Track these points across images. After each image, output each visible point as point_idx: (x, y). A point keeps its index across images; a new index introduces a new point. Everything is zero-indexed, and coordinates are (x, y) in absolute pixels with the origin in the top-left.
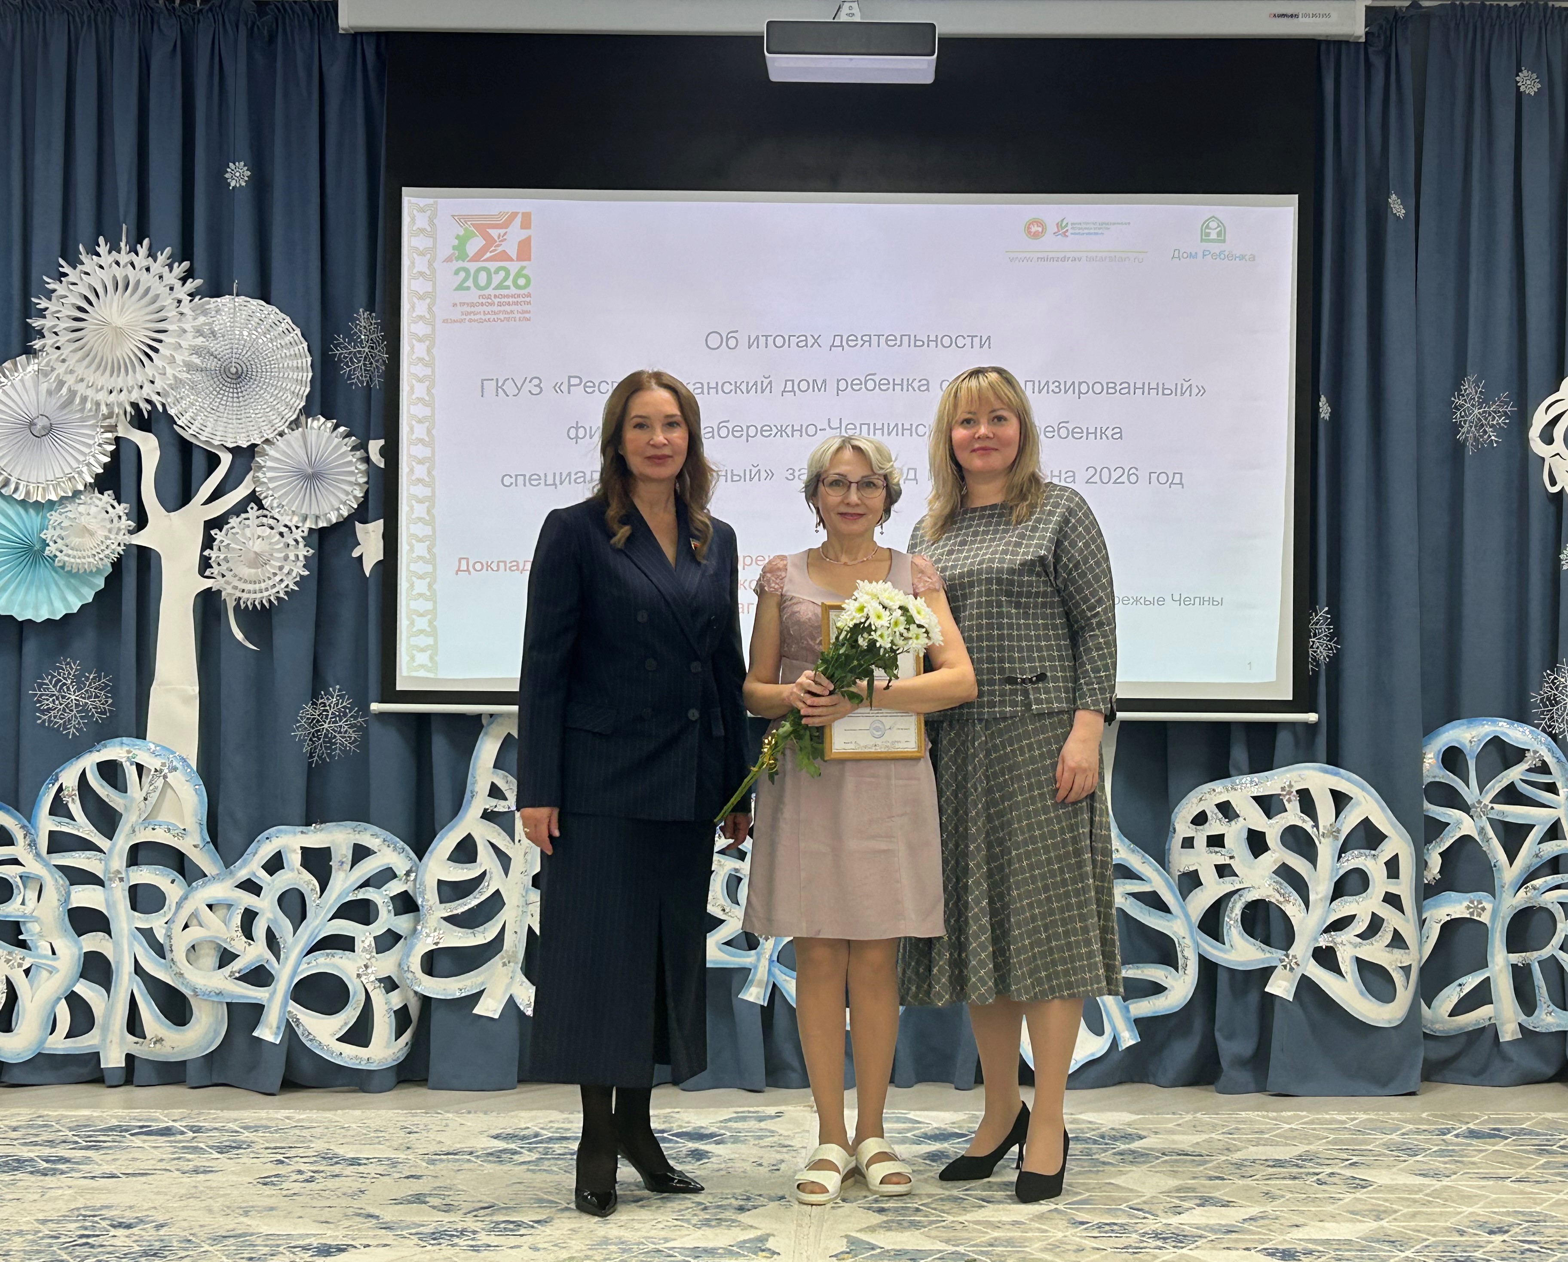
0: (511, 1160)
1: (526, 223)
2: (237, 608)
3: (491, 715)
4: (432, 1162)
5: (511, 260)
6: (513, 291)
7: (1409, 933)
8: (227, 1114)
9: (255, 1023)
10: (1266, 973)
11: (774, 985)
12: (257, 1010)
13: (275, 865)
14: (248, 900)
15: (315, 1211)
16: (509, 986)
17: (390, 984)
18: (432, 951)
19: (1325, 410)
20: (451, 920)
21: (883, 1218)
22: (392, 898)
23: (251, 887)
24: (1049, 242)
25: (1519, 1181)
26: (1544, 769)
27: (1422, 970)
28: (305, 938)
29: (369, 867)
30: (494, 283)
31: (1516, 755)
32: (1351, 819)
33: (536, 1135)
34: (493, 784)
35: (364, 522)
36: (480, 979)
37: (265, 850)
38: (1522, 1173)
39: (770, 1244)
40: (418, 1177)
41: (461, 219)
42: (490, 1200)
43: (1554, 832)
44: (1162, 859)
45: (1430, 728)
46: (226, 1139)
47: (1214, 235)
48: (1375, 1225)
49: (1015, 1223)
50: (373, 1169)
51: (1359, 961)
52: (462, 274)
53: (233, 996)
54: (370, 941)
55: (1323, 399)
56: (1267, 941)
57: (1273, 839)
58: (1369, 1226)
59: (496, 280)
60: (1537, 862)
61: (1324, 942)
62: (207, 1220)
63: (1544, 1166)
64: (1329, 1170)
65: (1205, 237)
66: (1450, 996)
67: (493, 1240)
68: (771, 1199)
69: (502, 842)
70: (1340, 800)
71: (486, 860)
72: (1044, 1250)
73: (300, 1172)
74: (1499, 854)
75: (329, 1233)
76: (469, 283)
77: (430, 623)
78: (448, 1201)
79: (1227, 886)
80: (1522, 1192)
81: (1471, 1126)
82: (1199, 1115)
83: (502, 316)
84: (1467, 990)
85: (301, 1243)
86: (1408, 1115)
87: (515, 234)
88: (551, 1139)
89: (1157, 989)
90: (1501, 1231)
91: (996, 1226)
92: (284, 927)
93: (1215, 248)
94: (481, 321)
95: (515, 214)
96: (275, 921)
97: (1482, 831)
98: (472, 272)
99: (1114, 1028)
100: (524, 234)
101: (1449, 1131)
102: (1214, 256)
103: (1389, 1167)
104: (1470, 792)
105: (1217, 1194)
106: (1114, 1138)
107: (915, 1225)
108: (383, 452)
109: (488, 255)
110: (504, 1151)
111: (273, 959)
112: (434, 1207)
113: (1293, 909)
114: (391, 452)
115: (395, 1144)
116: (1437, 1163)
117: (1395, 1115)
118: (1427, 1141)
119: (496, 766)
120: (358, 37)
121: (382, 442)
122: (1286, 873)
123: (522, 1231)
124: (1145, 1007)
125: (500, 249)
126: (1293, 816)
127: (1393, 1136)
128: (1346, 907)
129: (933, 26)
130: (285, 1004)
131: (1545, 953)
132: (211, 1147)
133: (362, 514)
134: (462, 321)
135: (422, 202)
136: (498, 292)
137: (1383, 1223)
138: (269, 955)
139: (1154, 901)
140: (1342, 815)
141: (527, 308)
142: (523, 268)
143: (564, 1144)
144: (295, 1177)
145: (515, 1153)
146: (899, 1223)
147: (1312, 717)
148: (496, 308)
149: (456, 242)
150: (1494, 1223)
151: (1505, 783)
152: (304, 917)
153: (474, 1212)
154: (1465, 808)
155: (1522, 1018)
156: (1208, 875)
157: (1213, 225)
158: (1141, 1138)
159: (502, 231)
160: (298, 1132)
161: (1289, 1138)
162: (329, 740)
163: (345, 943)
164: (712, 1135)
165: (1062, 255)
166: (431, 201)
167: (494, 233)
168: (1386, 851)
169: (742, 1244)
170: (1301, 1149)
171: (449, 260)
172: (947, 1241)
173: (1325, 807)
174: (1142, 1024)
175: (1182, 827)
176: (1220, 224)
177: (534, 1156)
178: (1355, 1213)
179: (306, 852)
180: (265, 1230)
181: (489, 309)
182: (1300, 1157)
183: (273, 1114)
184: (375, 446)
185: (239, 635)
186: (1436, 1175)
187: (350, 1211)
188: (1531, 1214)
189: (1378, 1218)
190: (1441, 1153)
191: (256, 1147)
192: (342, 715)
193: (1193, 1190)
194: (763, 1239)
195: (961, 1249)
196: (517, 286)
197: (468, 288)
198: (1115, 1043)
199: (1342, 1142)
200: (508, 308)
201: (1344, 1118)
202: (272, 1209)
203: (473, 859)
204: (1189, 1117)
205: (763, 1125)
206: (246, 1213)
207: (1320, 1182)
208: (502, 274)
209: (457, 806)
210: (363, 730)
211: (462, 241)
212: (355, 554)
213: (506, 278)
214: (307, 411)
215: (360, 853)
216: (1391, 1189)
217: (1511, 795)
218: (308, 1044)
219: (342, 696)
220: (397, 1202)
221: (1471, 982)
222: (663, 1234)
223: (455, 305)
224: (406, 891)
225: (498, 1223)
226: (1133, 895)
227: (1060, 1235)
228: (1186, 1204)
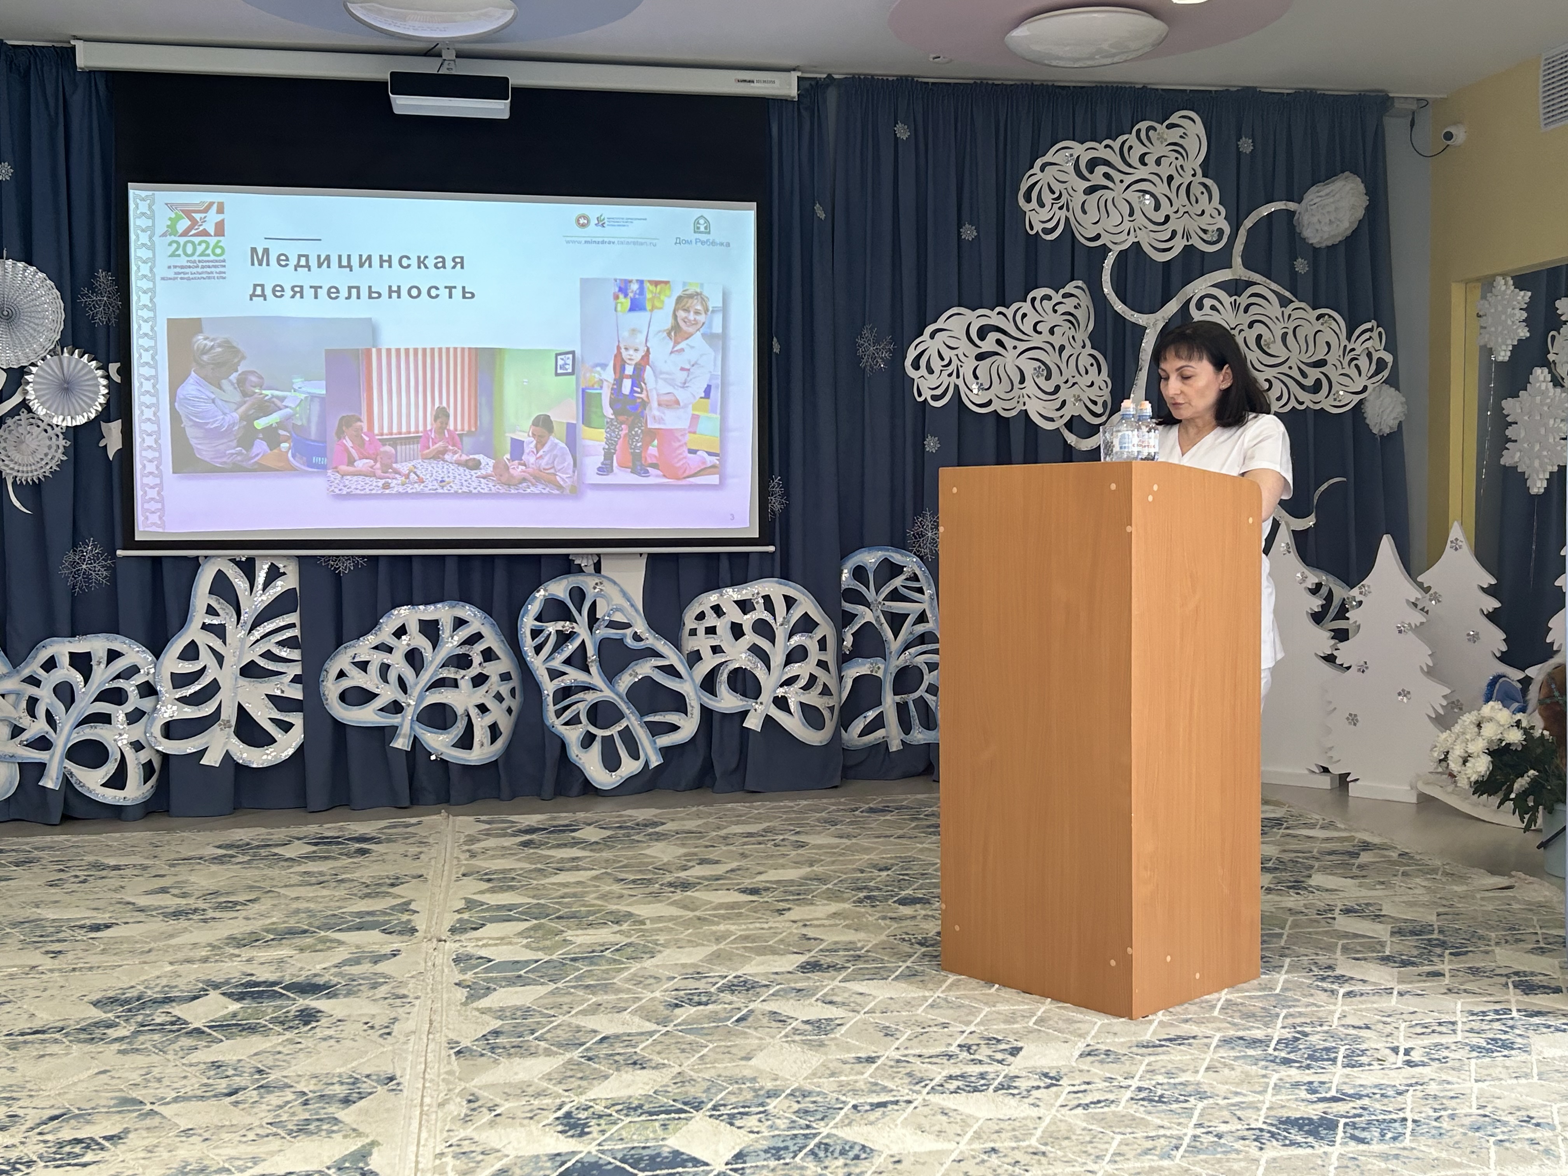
0: (229, 862)
1: (221, 210)
2: (14, 483)
3: (206, 557)
4: (173, 865)
5: (209, 235)
6: (212, 257)
7: (833, 686)
8: (20, 840)
9: (41, 776)
10: (744, 714)
11: (415, 737)
12: (41, 767)
13: (50, 665)
14: (32, 691)
15: (88, 902)
16: (226, 744)
17: (138, 746)
18: (168, 723)
19: (776, 348)
20: (183, 700)
21: (490, 885)
22: (137, 686)
23: (34, 681)
24: (592, 230)
25: (899, 837)
26: (915, 578)
27: (842, 708)
28: (75, 715)
29: (120, 665)
30: (198, 252)
31: (896, 570)
32: (796, 614)
33: (248, 844)
34: (209, 605)
35: (109, 421)
36: (204, 740)
37: (43, 655)
38: (901, 832)
39: (413, 906)
40: (163, 876)
41: (171, 206)
42: (215, 889)
43: (922, 618)
44: (677, 644)
45: (845, 554)
46: (22, 857)
47: (702, 229)
48: (809, 869)
49: (578, 883)
50: (127, 872)
51: (802, 704)
52: (175, 245)
53: (23, 758)
54: (121, 717)
55: (775, 339)
56: (744, 694)
57: (747, 628)
58: (805, 870)
59: (200, 249)
60: (911, 638)
61: (780, 692)
62: (8, 912)
63: (914, 828)
64: (781, 837)
65: (697, 230)
66: (859, 725)
67: (217, 915)
68: (414, 877)
69: (217, 644)
70: (790, 602)
71: (206, 658)
72: (598, 898)
73: (76, 876)
74: (888, 633)
75: (100, 916)
76: (180, 252)
77: (159, 493)
78: (184, 890)
79: (718, 659)
80: (900, 844)
81: (871, 805)
82: (701, 808)
83: (204, 276)
84: (868, 720)
85: (78, 923)
86: (833, 800)
87: (213, 217)
88: (258, 847)
89: (674, 728)
90: (887, 869)
91: (565, 885)
92: (58, 708)
93: (704, 237)
94: (189, 279)
95: (212, 204)
96: (52, 704)
97: (877, 618)
98: (182, 244)
99: (646, 755)
100: (220, 217)
101: (857, 809)
102: (703, 243)
103: (819, 833)
104: (870, 595)
105: (711, 856)
106: (646, 825)
107: (511, 888)
108: (119, 372)
109: (193, 232)
110: (225, 856)
111: (51, 731)
112: (174, 895)
113: (760, 672)
114: (126, 371)
115: (146, 854)
116: (849, 830)
117: (825, 801)
118: (843, 816)
119: (211, 592)
120: (92, 74)
121: (118, 365)
122: (755, 650)
123: (238, 908)
124: (666, 740)
125: (201, 228)
126: (760, 613)
127: (823, 814)
128: (795, 669)
129: (507, 79)
130: (61, 762)
131: (916, 695)
132: (10, 863)
133: (105, 415)
134: (175, 279)
135: (144, 194)
136: (201, 258)
137: (814, 868)
138: (48, 728)
139: (670, 671)
140: (791, 611)
141: (222, 270)
142: (219, 241)
143: (268, 849)
144: (73, 880)
145: (233, 856)
146: (501, 887)
147: (771, 549)
148: (200, 270)
149: (169, 223)
150: (882, 863)
151: (891, 588)
152: (73, 701)
153: (204, 897)
154: (867, 605)
155: (903, 736)
156: (706, 653)
157: (702, 221)
158: (663, 824)
159: (203, 215)
160: (75, 850)
161: (758, 819)
162: (87, 577)
163: (105, 719)
164: (373, 838)
165: (600, 240)
166: (150, 193)
167: (197, 216)
168: (818, 634)
169: (393, 908)
170: (765, 825)
171: (164, 235)
172: (533, 897)
173: (780, 606)
174: (665, 751)
175: (690, 623)
176: (707, 221)
177: (247, 858)
178: (797, 864)
179: (72, 655)
180: (52, 916)
181: (195, 270)
182: (765, 830)
183: (56, 838)
184: (113, 367)
185: (17, 504)
186: (848, 837)
187: (113, 901)
188: (906, 857)
189: (811, 865)
190: (851, 823)
191: (44, 862)
192: (96, 558)
193: (695, 854)
194: (409, 903)
195: (542, 901)
196: (215, 254)
197: (179, 256)
198: (647, 764)
199: (791, 819)
200: (209, 270)
201: (792, 804)
202: (56, 902)
203: (196, 657)
204: (695, 809)
205: (408, 830)
206: (37, 906)
207: (776, 845)
208: (204, 245)
209: (183, 621)
210: (113, 570)
211: (174, 222)
212: (102, 444)
213: (207, 248)
214: (62, 343)
215: (113, 655)
216: (820, 847)
217: (895, 595)
218: (80, 789)
219: (95, 546)
220: (147, 893)
221: (871, 715)
222: (338, 904)
223: (169, 267)
224: (147, 682)
225: (221, 903)
226: (658, 667)
227: (608, 888)
228: (690, 864)
